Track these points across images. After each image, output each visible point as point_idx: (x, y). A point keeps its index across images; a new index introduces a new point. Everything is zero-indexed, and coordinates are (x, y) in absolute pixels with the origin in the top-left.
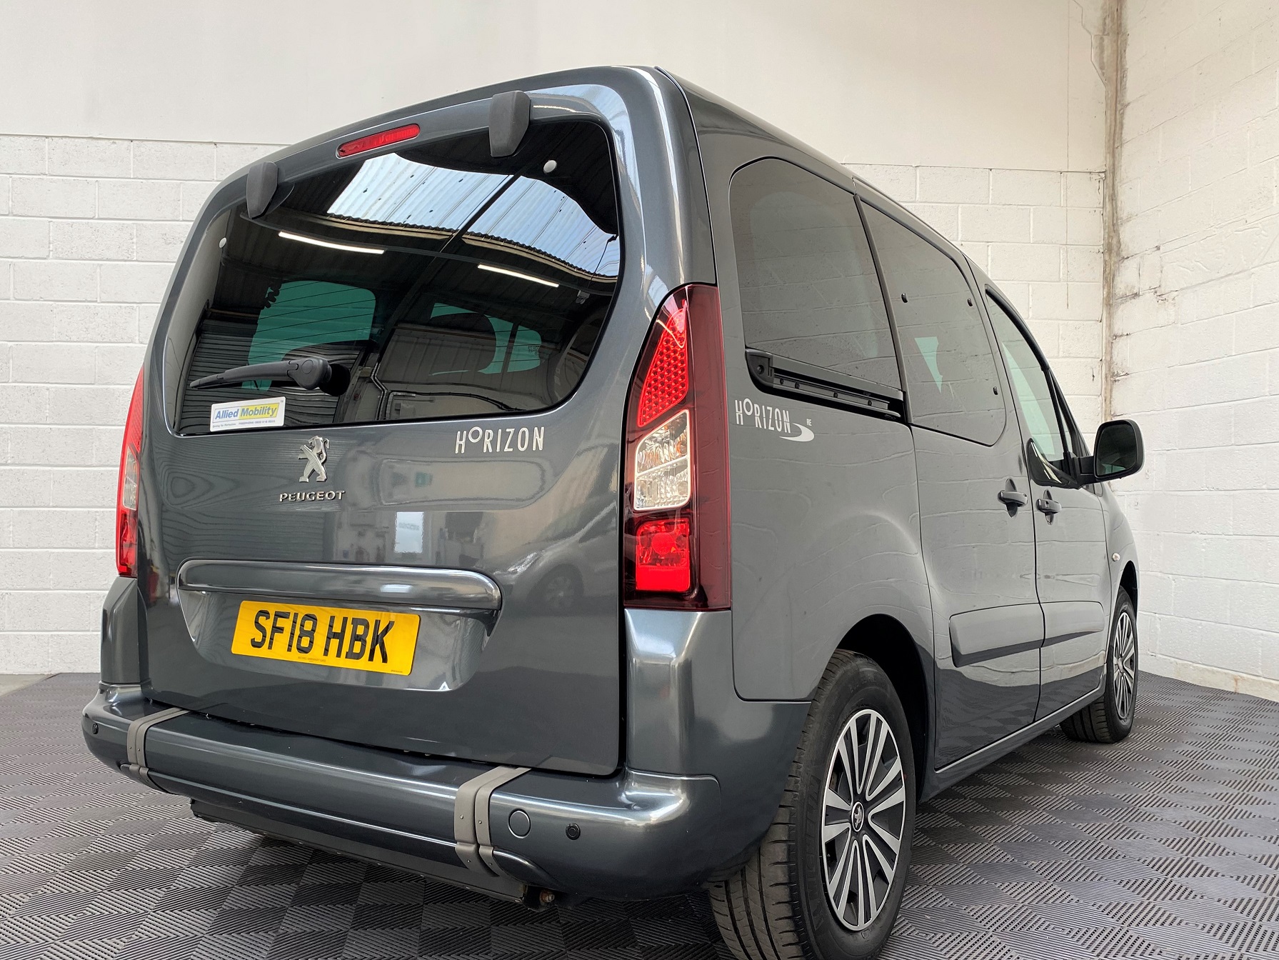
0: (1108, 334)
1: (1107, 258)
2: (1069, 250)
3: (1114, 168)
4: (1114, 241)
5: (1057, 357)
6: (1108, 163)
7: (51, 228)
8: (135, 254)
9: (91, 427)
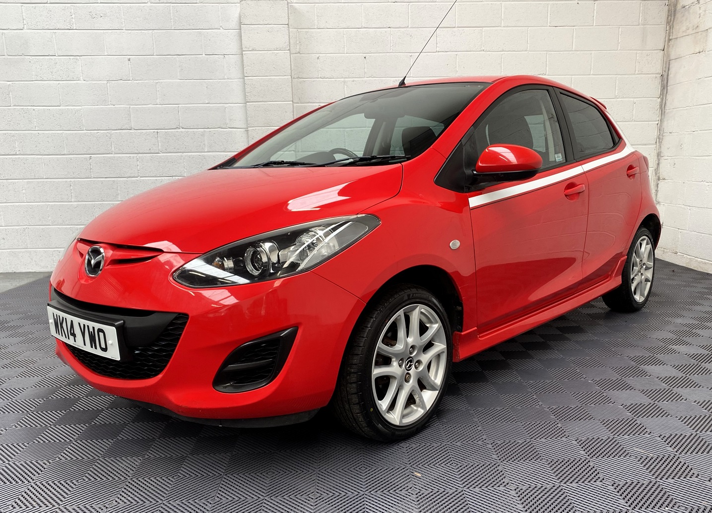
0: (667, 59)
1: (670, 9)
2: (646, 4)
5: (634, 74)
7: (23, 10)
8: (74, 25)
9: (61, 132)
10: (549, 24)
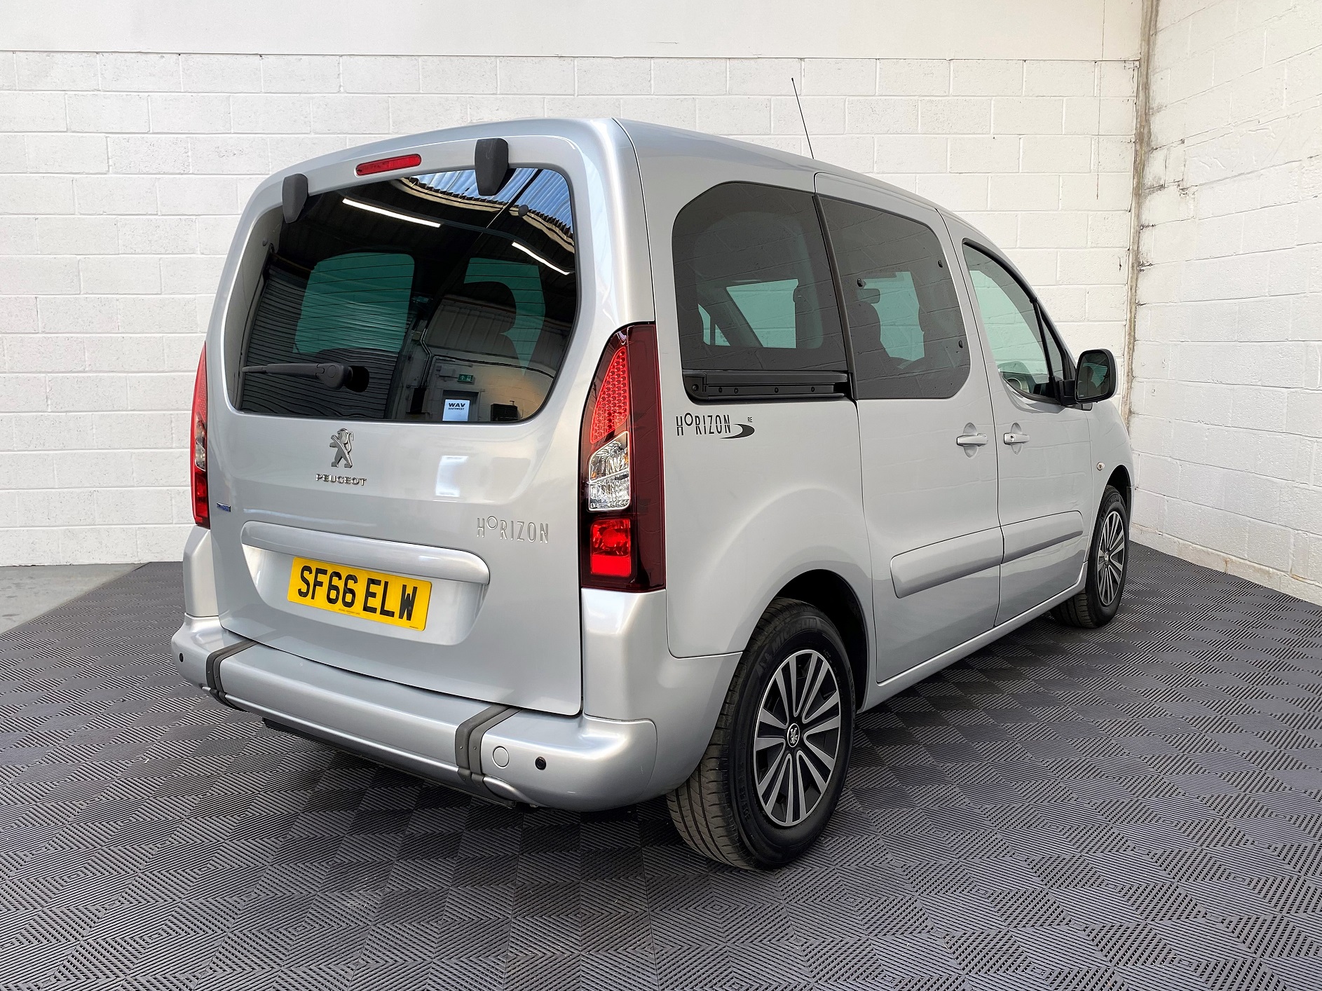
0: (1136, 224)
1: (1138, 148)
2: (1101, 140)
3: (1148, 56)
4: (1146, 131)
5: (1085, 248)
6: (1143, 50)
7: (109, 143)
8: (191, 168)
9: (161, 335)
10: (948, 170)
